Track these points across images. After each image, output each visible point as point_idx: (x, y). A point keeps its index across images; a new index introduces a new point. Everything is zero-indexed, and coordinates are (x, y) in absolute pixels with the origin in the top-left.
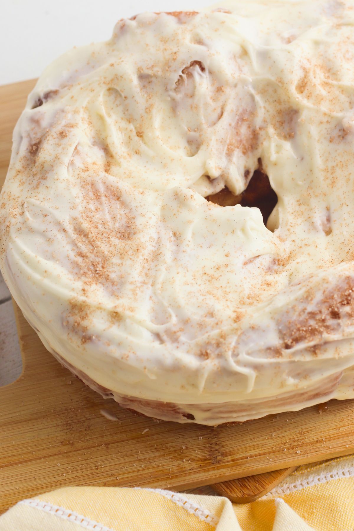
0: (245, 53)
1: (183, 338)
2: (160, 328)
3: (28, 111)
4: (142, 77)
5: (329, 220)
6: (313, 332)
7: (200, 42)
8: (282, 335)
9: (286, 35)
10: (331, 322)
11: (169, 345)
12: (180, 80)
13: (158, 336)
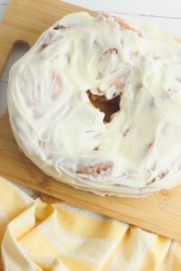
0: (137, 54)
1: (47, 148)
2: (42, 140)
3: (51, 29)
4: (95, 42)
5: (128, 131)
6: (88, 173)
7: (122, 43)
8: (78, 167)
9: (157, 55)
10: (96, 174)
11: (41, 147)
12: (106, 52)
13: (40, 142)
